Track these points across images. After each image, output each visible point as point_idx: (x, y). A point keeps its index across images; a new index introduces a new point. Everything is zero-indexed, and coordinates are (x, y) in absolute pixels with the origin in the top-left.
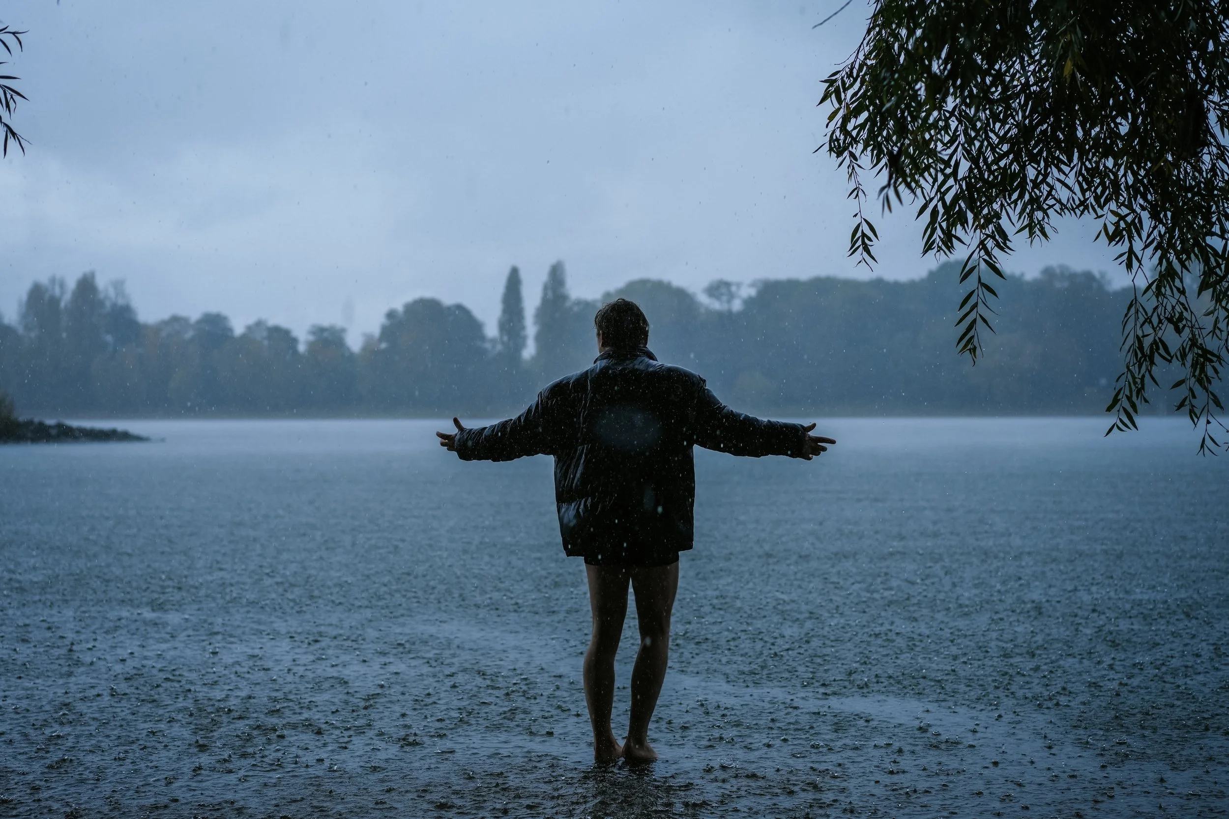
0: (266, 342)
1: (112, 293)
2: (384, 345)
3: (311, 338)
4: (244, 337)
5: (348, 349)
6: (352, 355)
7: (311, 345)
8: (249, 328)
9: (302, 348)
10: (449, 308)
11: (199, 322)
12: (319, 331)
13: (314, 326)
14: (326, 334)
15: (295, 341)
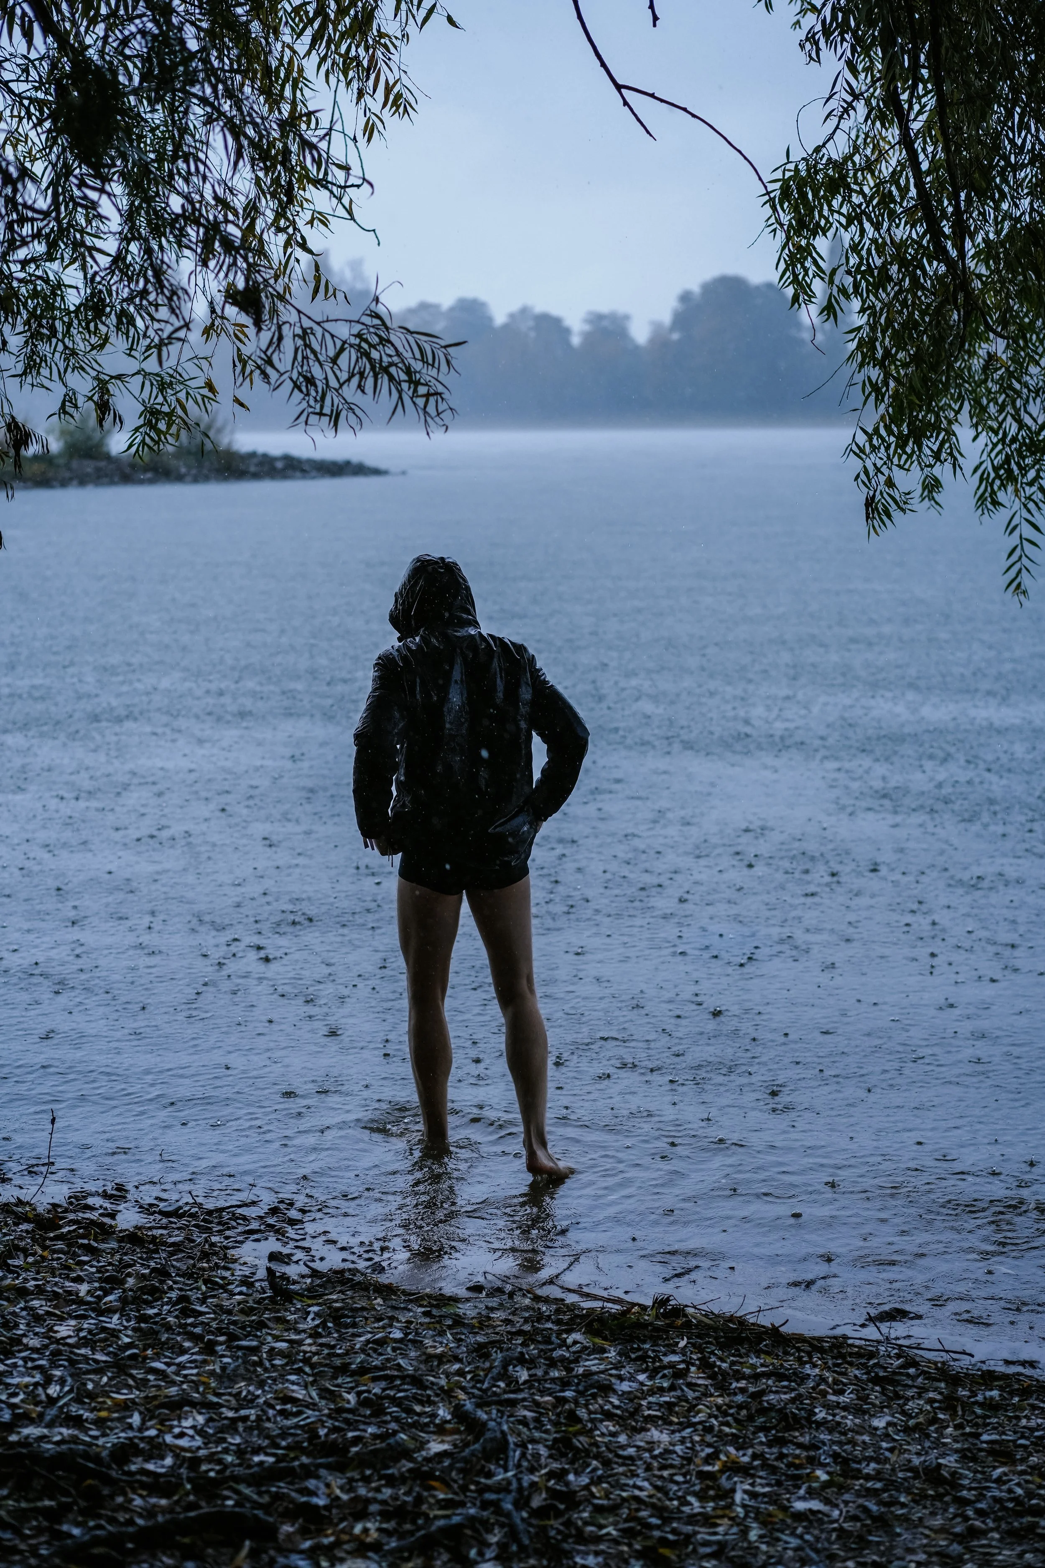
0: (532, 334)
1: (348, 275)
2: (675, 336)
3: (587, 328)
4: (505, 327)
5: (632, 341)
6: (637, 347)
7: (588, 337)
8: (512, 316)
9: (576, 340)
10: (757, 288)
11: (452, 309)
12: (596, 319)
13: (590, 313)
14: (605, 323)
15: (567, 331)
